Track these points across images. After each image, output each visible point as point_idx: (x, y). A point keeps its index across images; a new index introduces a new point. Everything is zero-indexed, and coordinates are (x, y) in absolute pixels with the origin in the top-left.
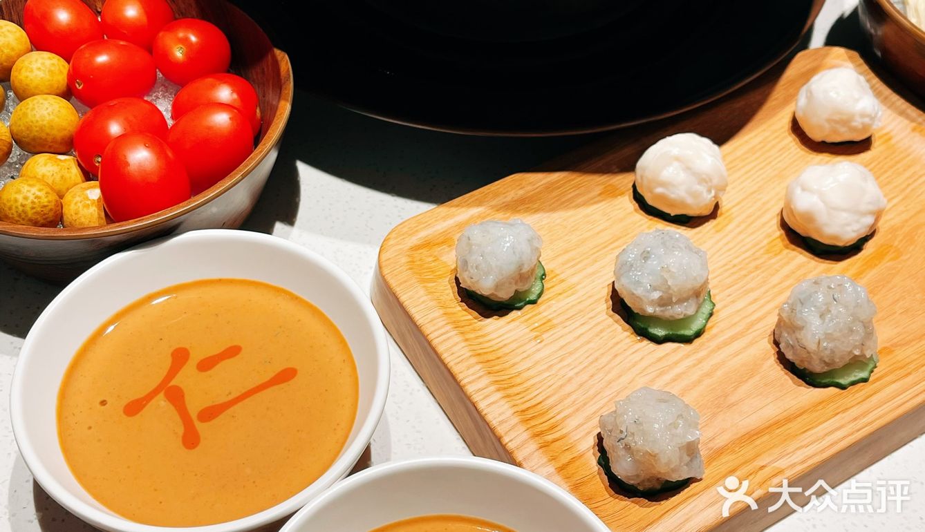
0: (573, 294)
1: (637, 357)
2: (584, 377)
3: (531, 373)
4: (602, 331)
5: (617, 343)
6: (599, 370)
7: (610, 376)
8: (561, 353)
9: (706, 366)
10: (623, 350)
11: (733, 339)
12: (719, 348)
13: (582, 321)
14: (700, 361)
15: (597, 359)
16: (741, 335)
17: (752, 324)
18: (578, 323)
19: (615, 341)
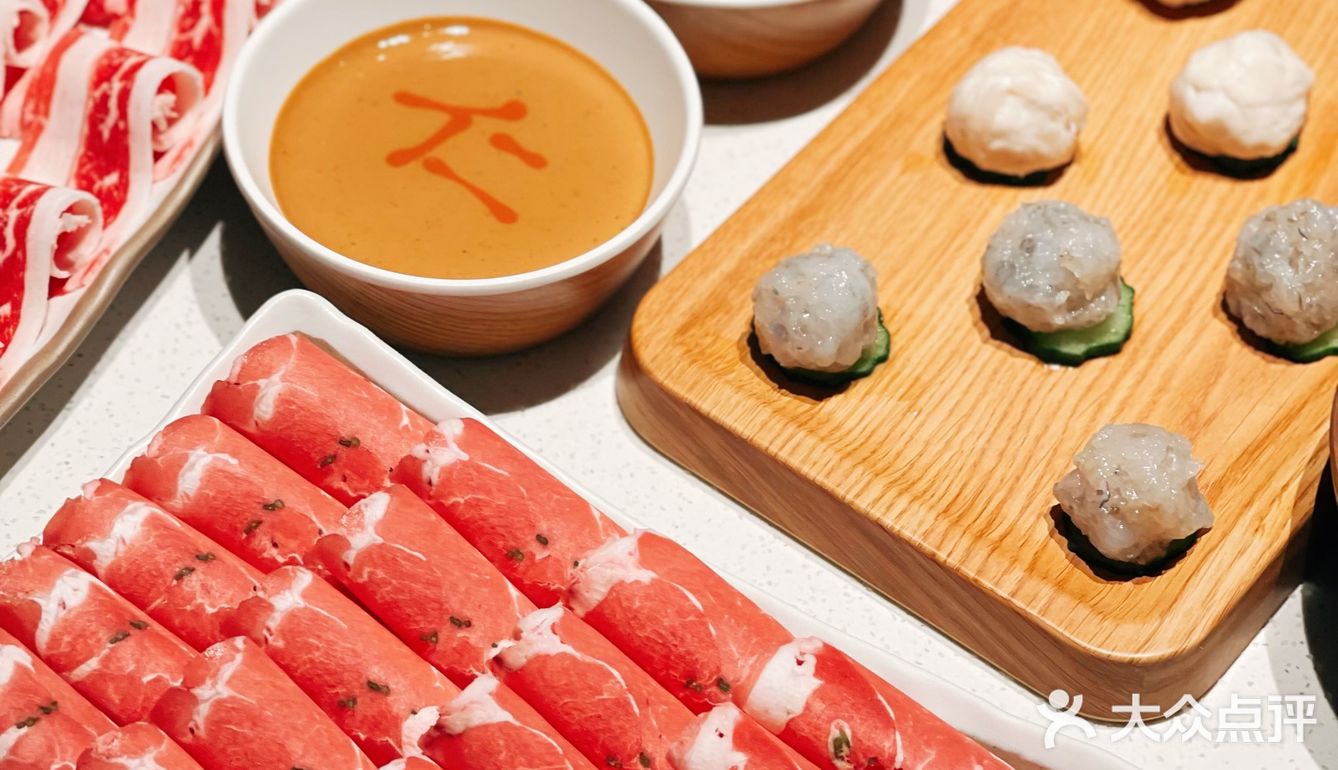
0: (931, 332)
1: (1058, 394)
2: (999, 443)
3: (925, 460)
4: (995, 372)
5: (1023, 383)
6: (1015, 427)
7: (1034, 432)
8: (953, 420)
9: (1155, 378)
10: (1034, 390)
11: (1174, 331)
12: (1160, 349)
13: (962, 367)
14: (1144, 375)
15: (1006, 414)
16: (1183, 320)
17: (1191, 303)
18: (957, 373)
19: (1019, 379)
